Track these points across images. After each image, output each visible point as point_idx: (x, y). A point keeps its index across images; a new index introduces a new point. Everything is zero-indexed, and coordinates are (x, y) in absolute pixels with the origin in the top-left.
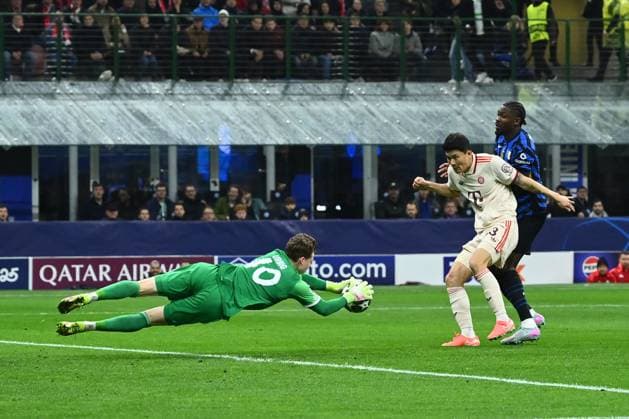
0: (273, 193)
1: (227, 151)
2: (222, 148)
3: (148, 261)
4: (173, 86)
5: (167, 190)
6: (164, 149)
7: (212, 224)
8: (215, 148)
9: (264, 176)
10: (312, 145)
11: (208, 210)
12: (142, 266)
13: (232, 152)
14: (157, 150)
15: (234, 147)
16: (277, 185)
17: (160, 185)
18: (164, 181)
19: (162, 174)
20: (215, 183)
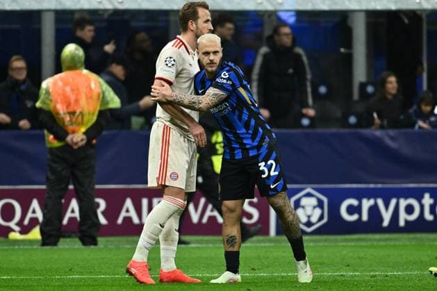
0: (363, 86)
1: (292, 20)
2: (284, 16)
9: (348, 60)
10: (425, 10)
13: (297, 21)
16: (369, 74)
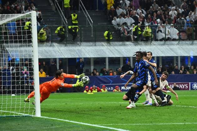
3: (173, 84)
4: (179, 42)
5: (178, 67)
6: (177, 57)
7: (189, 75)
8: (190, 56)
11: (188, 72)
12: (172, 85)
14: (176, 57)
15: (194, 56)
17: (176, 66)
18: (177, 65)
19: (177, 63)
20: (189, 65)
